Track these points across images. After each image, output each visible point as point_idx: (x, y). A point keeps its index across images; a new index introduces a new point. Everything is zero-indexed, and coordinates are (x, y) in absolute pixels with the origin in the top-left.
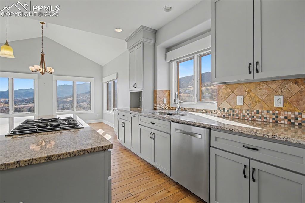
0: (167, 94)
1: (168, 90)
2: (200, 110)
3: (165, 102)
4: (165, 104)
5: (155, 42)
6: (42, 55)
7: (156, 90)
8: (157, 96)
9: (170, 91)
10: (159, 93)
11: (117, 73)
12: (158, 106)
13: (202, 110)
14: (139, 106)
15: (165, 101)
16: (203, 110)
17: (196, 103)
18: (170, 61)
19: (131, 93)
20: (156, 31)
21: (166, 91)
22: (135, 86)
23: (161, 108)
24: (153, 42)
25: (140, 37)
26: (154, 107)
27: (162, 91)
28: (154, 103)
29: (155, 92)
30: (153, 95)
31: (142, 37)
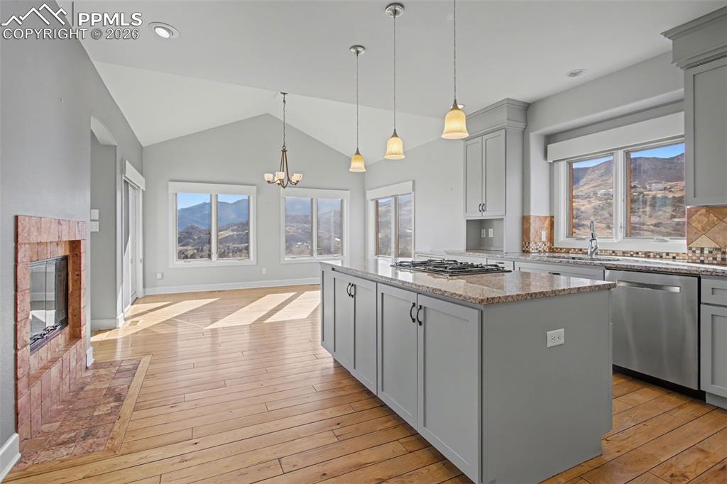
0: (547, 223)
1: (548, 215)
2: (632, 253)
3: (544, 239)
4: (544, 242)
5: (526, 126)
6: (284, 151)
7: (530, 216)
8: (531, 227)
9: (552, 217)
10: (535, 221)
11: (414, 182)
12: (532, 245)
13: (637, 253)
14: (480, 246)
15: (544, 235)
16: (640, 253)
17: (619, 240)
18: (554, 161)
19: (467, 221)
20: (529, 104)
21: (546, 217)
22: (483, 208)
23: (537, 249)
24: (522, 125)
25: (502, 118)
26: (523, 247)
27: (539, 217)
28: (523, 240)
29: (525, 220)
30: (521, 226)
31: (506, 118)
